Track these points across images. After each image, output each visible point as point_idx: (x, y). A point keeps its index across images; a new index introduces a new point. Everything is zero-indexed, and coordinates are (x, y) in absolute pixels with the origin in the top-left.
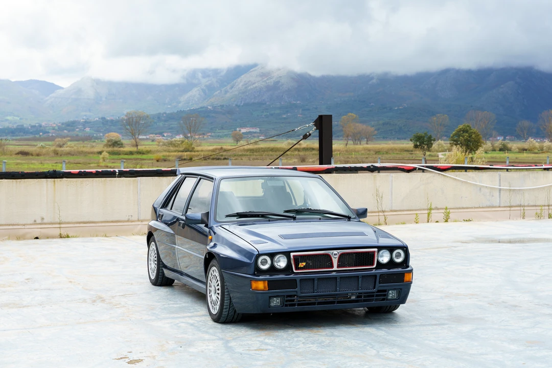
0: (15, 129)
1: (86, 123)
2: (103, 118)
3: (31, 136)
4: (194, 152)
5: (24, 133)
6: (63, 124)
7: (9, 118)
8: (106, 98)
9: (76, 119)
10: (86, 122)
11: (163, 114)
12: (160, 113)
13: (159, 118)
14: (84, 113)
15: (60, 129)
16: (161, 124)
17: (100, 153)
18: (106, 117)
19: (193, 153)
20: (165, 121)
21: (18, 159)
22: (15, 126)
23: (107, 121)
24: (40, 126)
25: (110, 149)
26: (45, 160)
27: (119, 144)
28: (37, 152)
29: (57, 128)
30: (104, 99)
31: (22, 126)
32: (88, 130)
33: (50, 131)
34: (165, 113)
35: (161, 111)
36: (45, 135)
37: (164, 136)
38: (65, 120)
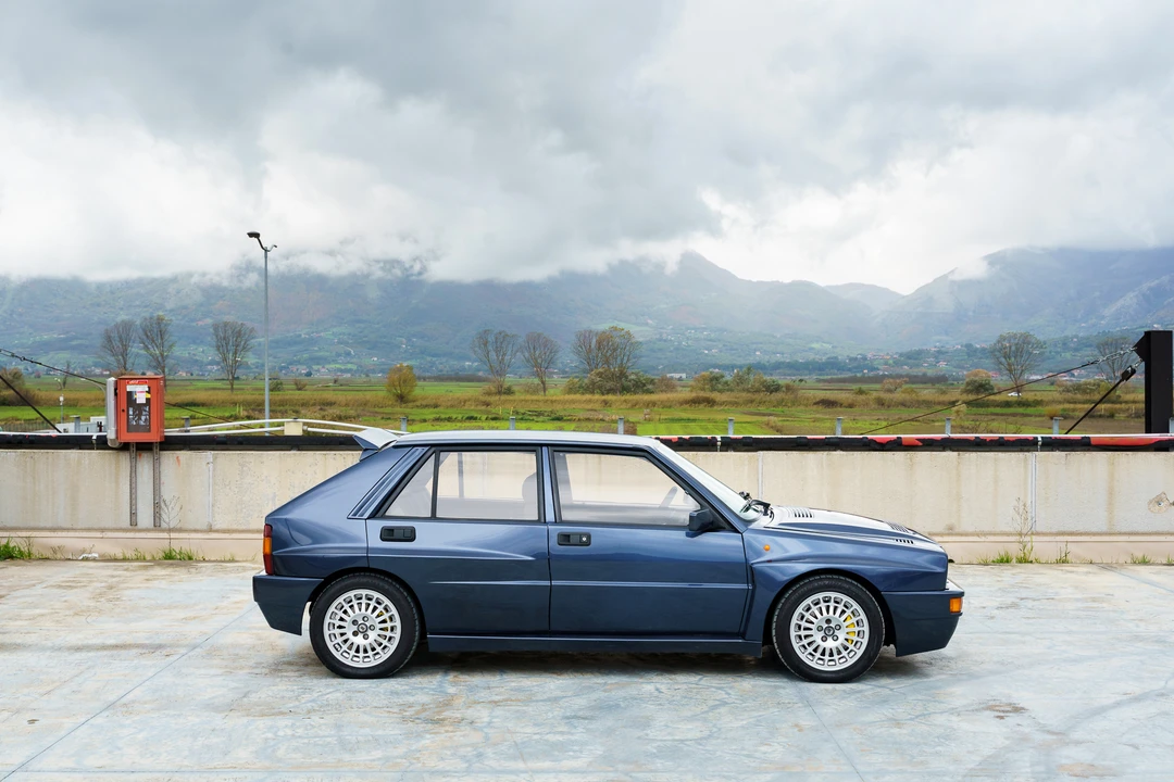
0: (823, 364)
1: (940, 354)
2: (969, 346)
3: (847, 375)
4: (1121, 403)
5: (838, 370)
6: (901, 355)
7: (815, 345)
8: (974, 312)
9: (924, 348)
10: (939, 352)
11: (1072, 339)
12: (1067, 337)
13: (1064, 344)
14: (939, 337)
15: (897, 363)
16: (1068, 355)
17: (953, 404)
18: (973, 343)
19: (1118, 406)
20: (1076, 350)
21: (818, 413)
22: (824, 359)
23: (976, 350)
24: (865, 359)
25: (971, 397)
26: (861, 415)
27: (987, 390)
28: (850, 401)
29: (891, 362)
30: (971, 313)
31: (836, 358)
32: (942, 365)
33: (880, 367)
34: (1076, 336)
35: (1069, 333)
36: (871, 374)
37: (1073, 375)
38: (906, 349)
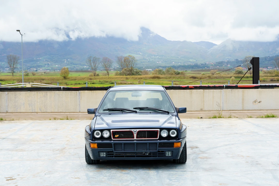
0: (194, 66)
1: (228, 62)
2: (237, 60)
3: (201, 69)
5: (198, 68)
6: (216, 63)
7: (190, 60)
8: (238, 49)
9: (223, 60)
12: (266, 57)
13: (265, 59)
14: (227, 57)
15: (215, 65)
16: (267, 62)
17: (231, 77)
18: (238, 59)
20: (269, 61)
21: (191, 80)
22: (193, 64)
23: (239, 61)
24: (206, 64)
25: (237, 75)
27: (241, 73)
28: (200, 77)
29: (213, 65)
30: (237, 50)
31: (197, 64)
32: (229, 66)
33: (210, 66)
34: (269, 57)
35: (267, 56)
36: (208, 69)
37: (268, 68)
38: (218, 61)
